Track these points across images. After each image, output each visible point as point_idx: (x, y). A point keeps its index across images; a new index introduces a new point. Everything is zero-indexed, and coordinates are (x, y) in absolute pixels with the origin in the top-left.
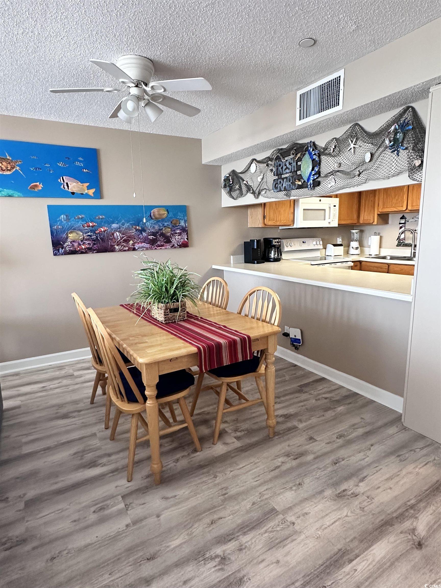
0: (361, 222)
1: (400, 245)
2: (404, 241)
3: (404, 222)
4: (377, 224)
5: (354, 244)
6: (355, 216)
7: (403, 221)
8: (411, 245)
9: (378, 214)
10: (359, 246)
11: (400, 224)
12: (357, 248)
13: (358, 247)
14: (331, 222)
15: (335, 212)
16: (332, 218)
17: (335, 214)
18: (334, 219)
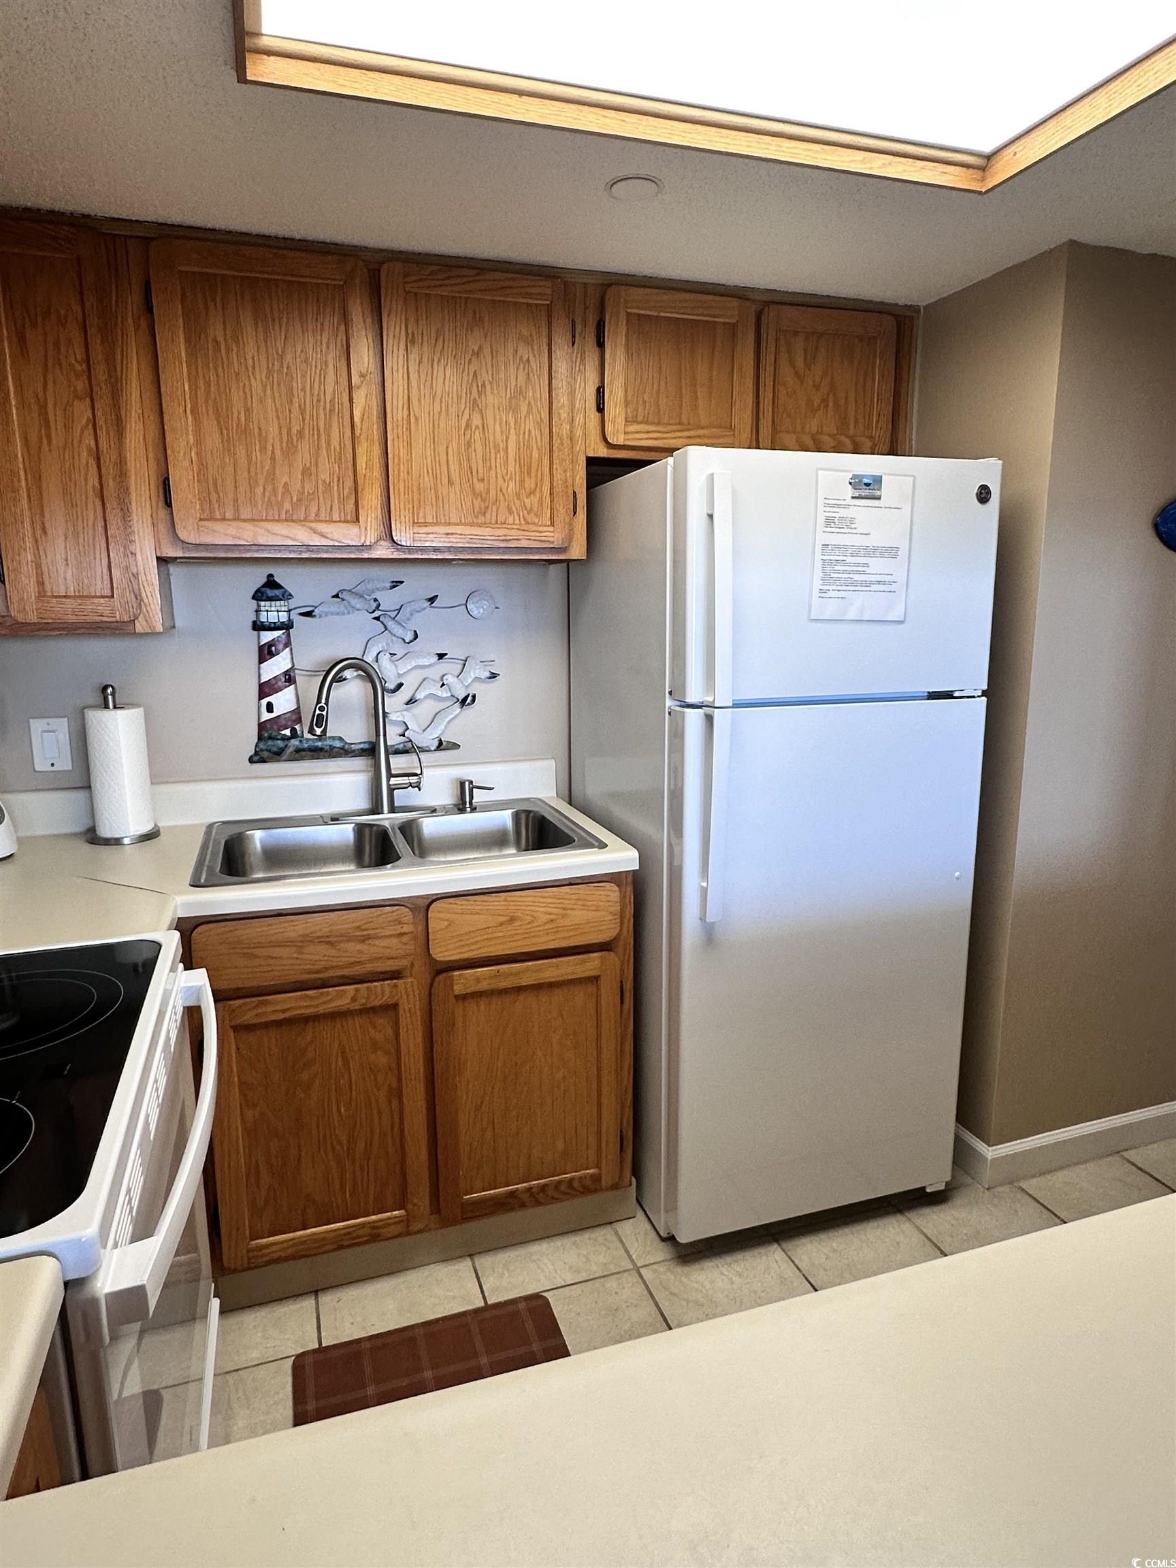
0: (24, 611)
1: (278, 753)
2: (297, 728)
3: (281, 617)
7: (273, 613)
9: (166, 562)
11: (260, 627)
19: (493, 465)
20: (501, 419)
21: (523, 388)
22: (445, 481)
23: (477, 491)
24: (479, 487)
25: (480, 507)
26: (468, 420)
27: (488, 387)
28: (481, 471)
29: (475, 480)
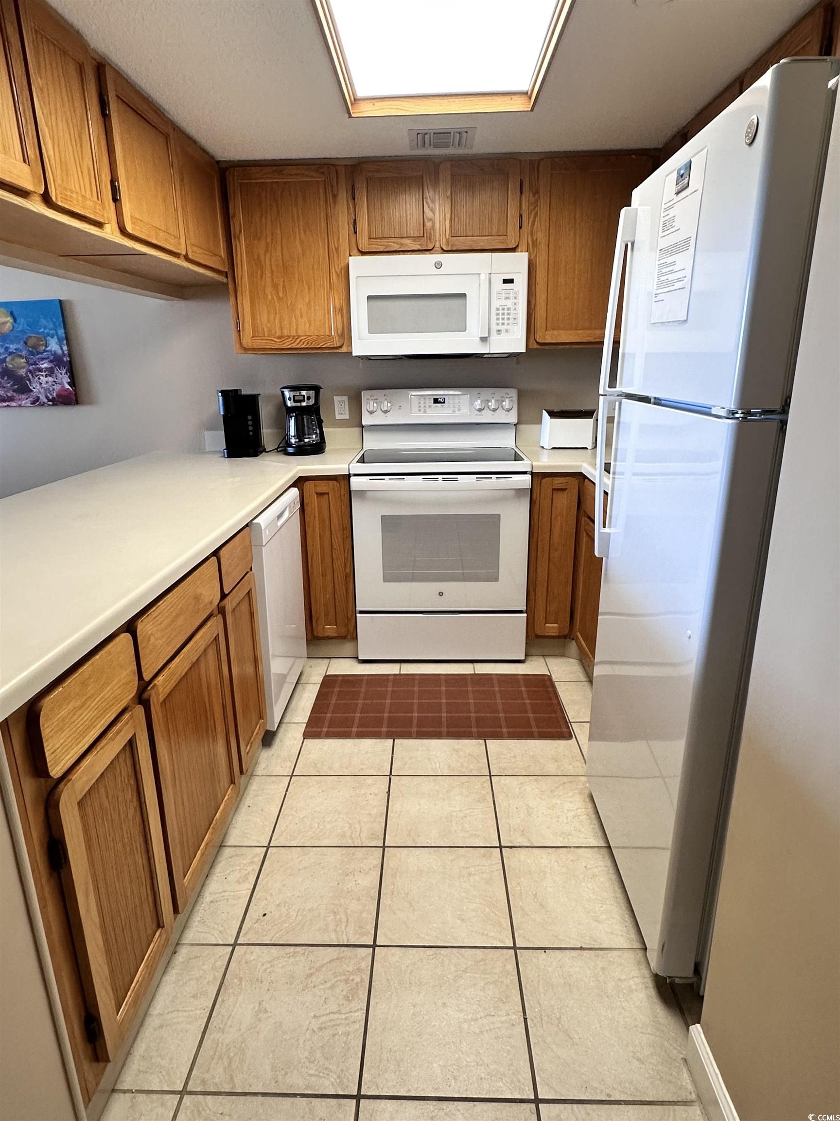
14: (494, 337)
15: (509, 303)
16: (498, 324)
17: (509, 309)
18: (505, 327)
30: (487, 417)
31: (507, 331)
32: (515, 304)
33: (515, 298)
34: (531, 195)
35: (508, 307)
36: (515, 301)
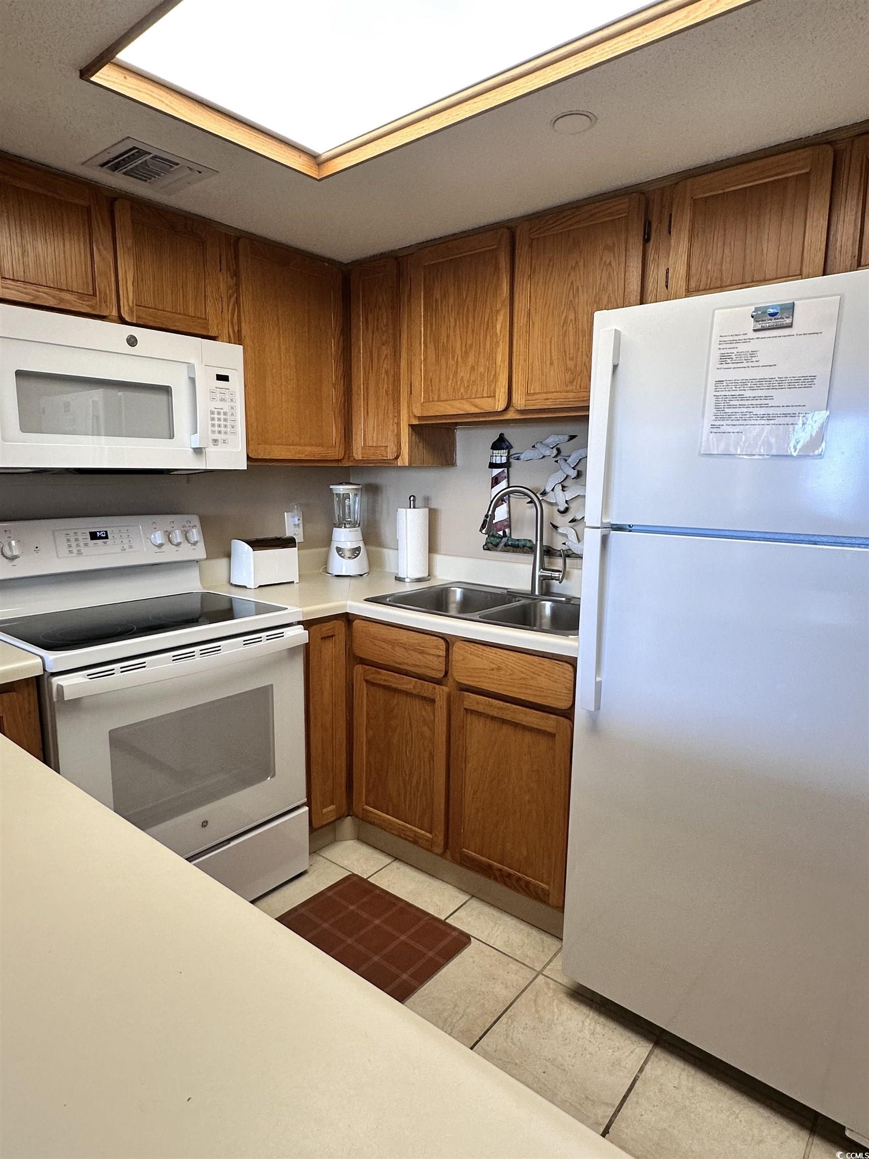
0: (358, 454)
1: (496, 545)
2: (507, 530)
3: (504, 460)
4: (410, 467)
5: (345, 537)
6: (334, 432)
7: (500, 457)
8: (531, 549)
9: (412, 426)
10: (361, 544)
11: (493, 466)
12: (356, 552)
13: (358, 549)
14: (211, 450)
15: (225, 406)
16: (213, 432)
17: (225, 414)
18: (223, 436)
19: (580, 346)
20: (588, 311)
21: (606, 285)
22: (548, 363)
23: (569, 366)
24: (570, 364)
25: (570, 378)
26: (566, 317)
27: (580, 289)
28: (572, 351)
29: (568, 359)
30: (170, 555)
31: (224, 441)
32: (232, 408)
33: (232, 400)
34: (229, 277)
35: (224, 410)
36: (232, 404)
